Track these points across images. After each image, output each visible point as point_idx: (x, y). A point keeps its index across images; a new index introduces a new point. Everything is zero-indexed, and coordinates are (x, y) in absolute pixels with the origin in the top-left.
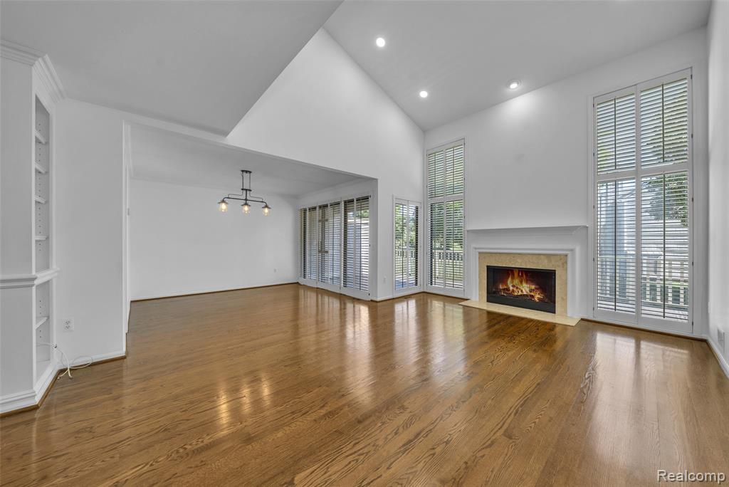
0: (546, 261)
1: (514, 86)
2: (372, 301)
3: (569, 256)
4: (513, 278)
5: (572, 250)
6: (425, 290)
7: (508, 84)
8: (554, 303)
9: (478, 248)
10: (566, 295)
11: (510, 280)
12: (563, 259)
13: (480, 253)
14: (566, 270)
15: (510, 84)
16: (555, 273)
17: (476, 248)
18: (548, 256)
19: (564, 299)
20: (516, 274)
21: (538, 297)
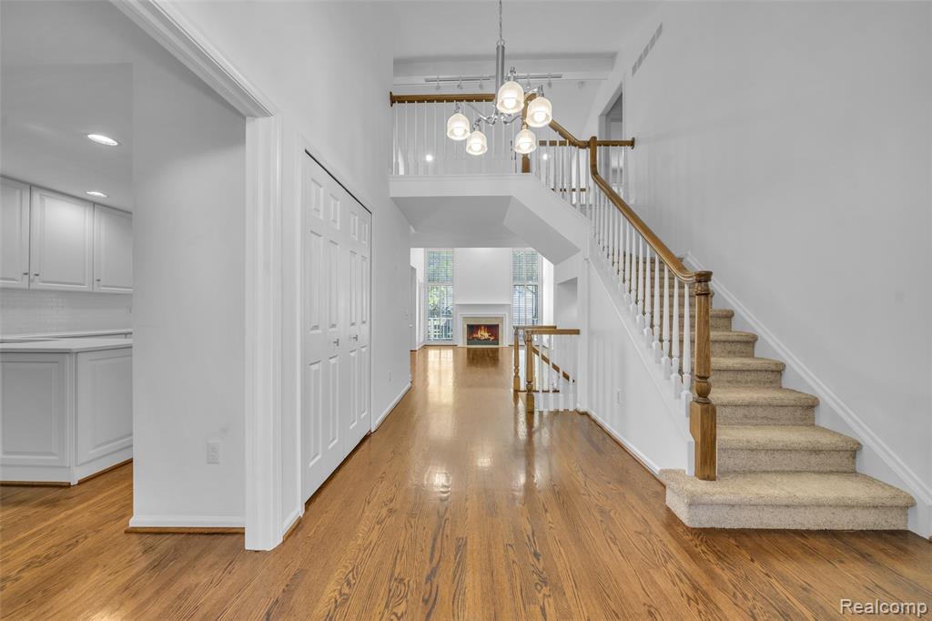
0: (495, 320)
3: (504, 317)
8: (498, 340)
10: (503, 335)
11: (479, 331)
13: (463, 317)
14: (503, 323)
16: (498, 326)
17: (461, 315)
19: (502, 338)
20: (482, 328)
21: (492, 339)
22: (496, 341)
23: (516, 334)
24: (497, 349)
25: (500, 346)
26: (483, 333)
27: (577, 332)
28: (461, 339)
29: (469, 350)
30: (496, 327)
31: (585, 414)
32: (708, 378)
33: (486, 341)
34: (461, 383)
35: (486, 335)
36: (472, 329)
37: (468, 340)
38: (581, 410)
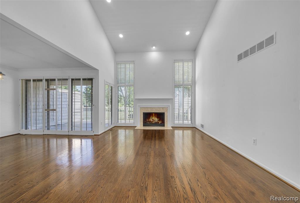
0: (162, 110)
1: (154, 47)
2: (95, 135)
3: (168, 108)
4: (152, 116)
5: (169, 106)
6: (116, 125)
7: (152, 47)
8: (164, 123)
9: (140, 106)
10: (167, 120)
11: (151, 117)
12: (167, 108)
13: (140, 108)
14: (168, 112)
15: (153, 47)
16: (164, 114)
17: (139, 106)
18: (163, 108)
19: (167, 122)
20: (154, 115)
21: (160, 122)
24: (163, 131)
26: (154, 118)
35: (156, 120)
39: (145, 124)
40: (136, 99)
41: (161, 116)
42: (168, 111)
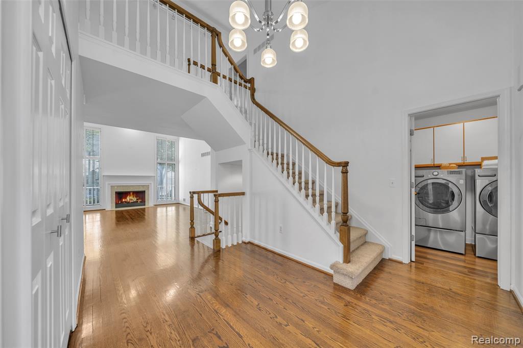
0: (142, 188)
3: (150, 186)
5: (151, 184)
8: (145, 202)
9: (111, 184)
10: (149, 198)
11: (128, 196)
12: (148, 187)
13: (111, 186)
17: (109, 184)
18: (143, 186)
19: (148, 200)
20: (131, 194)
21: (140, 201)
22: (143, 202)
23: (192, 197)
24: (144, 210)
25: (146, 206)
26: (131, 198)
27: (243, 194)
28: (108, 203)
29: (117, 212)
30: (144, 192)
31: (249, 243)
32: (347, 213)
33: (134, 204)
34: (108, 240)
35: (135, 199)
36: (120, 196)
37: (116, 204)
38: (247, 241)
39: (117, 205)
40: (104, 176)
41: (140, 195)
42: (150, 189)
